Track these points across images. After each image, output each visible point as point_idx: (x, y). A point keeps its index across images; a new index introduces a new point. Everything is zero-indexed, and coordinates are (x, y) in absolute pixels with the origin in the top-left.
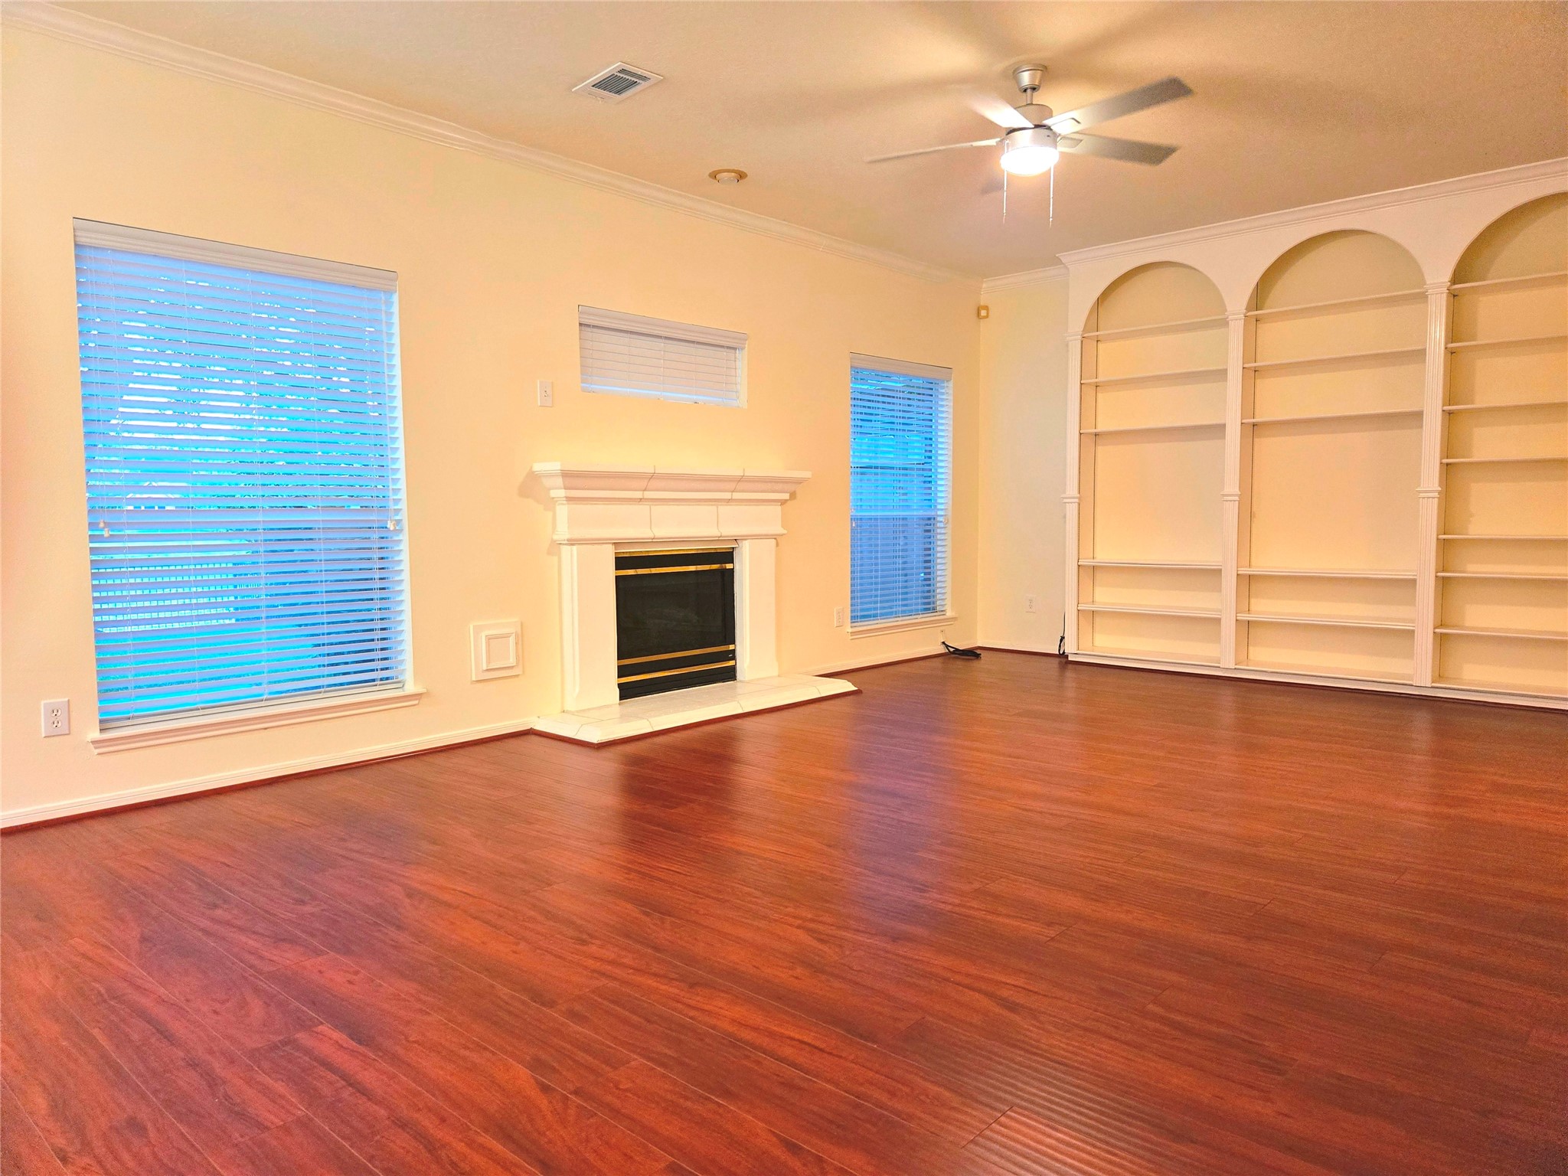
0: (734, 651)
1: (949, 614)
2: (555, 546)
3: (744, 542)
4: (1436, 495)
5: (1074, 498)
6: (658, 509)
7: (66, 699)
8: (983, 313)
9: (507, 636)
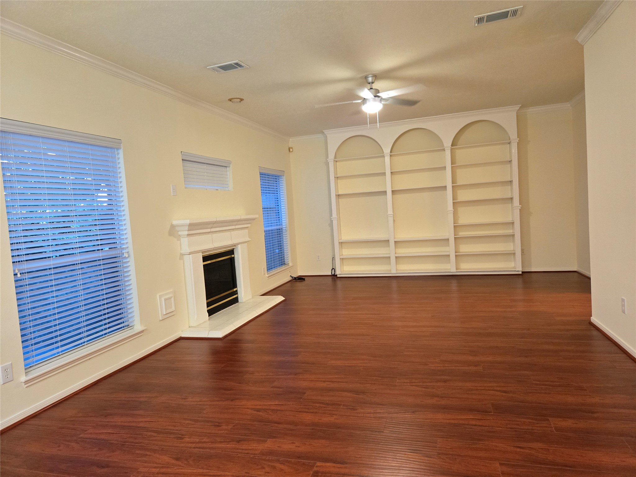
0: (237, 291)
1: (290, 264)
2: (182, 255)
3: (239, 245)
4: (452, 212)
5: (335, 218)
6: (215, 235)
7: (11, 363)
8: (291, 150)
9: (170, 298)
